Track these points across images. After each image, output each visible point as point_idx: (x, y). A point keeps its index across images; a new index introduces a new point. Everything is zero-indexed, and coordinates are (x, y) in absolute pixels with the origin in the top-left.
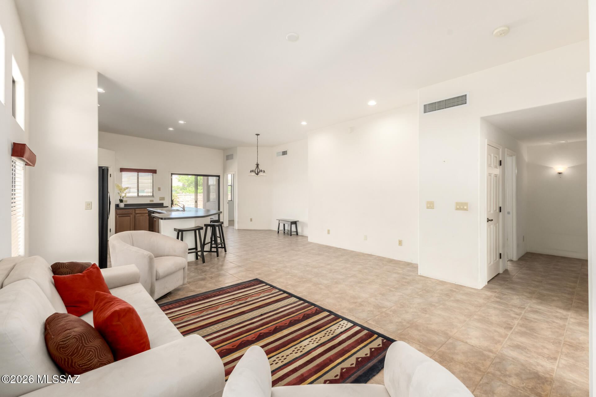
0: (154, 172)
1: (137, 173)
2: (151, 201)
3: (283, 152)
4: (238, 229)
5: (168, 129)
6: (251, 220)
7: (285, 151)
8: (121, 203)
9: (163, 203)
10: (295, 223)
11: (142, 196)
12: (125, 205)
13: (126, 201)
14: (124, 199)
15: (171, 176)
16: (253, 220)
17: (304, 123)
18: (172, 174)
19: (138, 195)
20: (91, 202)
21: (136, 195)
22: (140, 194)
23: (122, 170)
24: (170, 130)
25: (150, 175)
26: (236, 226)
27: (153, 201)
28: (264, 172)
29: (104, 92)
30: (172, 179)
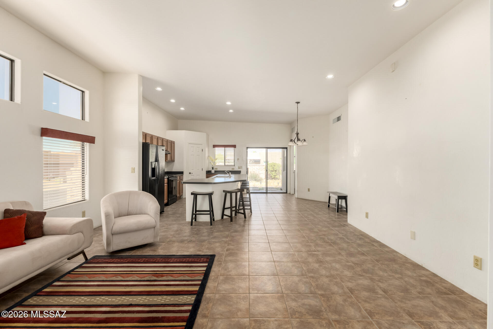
0: (234, 146)
1: (224, 148)
2: (232, 169)
3: (338, 117)
4: (297, 198)
5: (229, 111)
6: (309, 190)
7: (339, 117)
8: (213, 170)
9: (241, 171)
10: (345, 198)
11: (228, 165)
12: (215, 171)
13: (217, 169)
14: (215, 168)
15: (247, 149)
16: (310, 190)
17: (330, 76)
18: (247, 148)
19: (225, 164)
20: (135, 168)
21: (223, 164)
22: (226, 164)
23: (214, 146)
24: (231, 112)
25: (232, 149)
26: (296, 195)
27: (234, 169)
28: (305, 141)
29: (162, 90)
30: (247, 152)
